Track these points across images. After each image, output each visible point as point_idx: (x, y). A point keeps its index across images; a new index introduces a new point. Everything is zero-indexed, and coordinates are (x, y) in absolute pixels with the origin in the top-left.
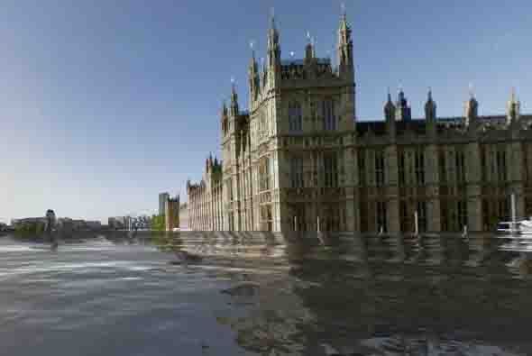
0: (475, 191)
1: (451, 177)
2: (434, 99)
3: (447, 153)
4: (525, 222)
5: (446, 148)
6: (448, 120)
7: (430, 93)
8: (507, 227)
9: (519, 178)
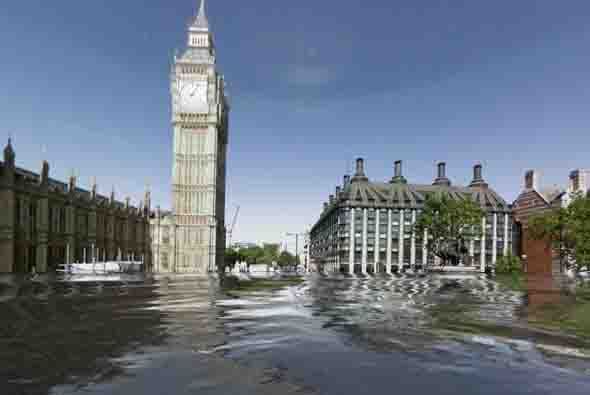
0: (43, 238)
1: (24, 224)
2: (14, 148)
3: (22, 202)
4: (74, 265)
5: (22, 197)
6: (25, 172)
7: (9, 141)
8: (63, 268)
9: (72, 232)
